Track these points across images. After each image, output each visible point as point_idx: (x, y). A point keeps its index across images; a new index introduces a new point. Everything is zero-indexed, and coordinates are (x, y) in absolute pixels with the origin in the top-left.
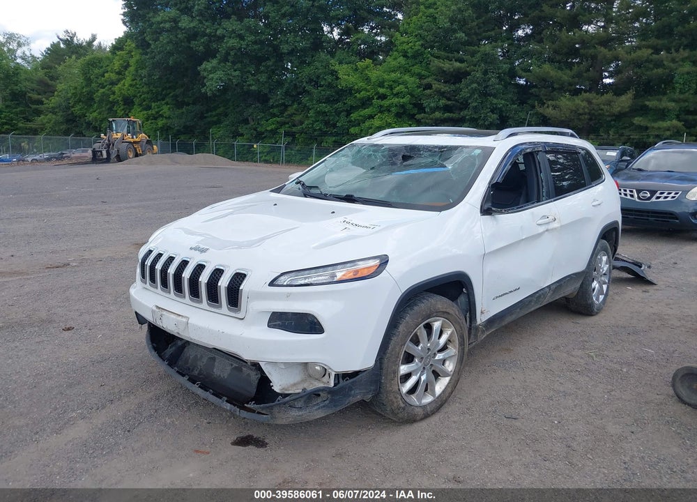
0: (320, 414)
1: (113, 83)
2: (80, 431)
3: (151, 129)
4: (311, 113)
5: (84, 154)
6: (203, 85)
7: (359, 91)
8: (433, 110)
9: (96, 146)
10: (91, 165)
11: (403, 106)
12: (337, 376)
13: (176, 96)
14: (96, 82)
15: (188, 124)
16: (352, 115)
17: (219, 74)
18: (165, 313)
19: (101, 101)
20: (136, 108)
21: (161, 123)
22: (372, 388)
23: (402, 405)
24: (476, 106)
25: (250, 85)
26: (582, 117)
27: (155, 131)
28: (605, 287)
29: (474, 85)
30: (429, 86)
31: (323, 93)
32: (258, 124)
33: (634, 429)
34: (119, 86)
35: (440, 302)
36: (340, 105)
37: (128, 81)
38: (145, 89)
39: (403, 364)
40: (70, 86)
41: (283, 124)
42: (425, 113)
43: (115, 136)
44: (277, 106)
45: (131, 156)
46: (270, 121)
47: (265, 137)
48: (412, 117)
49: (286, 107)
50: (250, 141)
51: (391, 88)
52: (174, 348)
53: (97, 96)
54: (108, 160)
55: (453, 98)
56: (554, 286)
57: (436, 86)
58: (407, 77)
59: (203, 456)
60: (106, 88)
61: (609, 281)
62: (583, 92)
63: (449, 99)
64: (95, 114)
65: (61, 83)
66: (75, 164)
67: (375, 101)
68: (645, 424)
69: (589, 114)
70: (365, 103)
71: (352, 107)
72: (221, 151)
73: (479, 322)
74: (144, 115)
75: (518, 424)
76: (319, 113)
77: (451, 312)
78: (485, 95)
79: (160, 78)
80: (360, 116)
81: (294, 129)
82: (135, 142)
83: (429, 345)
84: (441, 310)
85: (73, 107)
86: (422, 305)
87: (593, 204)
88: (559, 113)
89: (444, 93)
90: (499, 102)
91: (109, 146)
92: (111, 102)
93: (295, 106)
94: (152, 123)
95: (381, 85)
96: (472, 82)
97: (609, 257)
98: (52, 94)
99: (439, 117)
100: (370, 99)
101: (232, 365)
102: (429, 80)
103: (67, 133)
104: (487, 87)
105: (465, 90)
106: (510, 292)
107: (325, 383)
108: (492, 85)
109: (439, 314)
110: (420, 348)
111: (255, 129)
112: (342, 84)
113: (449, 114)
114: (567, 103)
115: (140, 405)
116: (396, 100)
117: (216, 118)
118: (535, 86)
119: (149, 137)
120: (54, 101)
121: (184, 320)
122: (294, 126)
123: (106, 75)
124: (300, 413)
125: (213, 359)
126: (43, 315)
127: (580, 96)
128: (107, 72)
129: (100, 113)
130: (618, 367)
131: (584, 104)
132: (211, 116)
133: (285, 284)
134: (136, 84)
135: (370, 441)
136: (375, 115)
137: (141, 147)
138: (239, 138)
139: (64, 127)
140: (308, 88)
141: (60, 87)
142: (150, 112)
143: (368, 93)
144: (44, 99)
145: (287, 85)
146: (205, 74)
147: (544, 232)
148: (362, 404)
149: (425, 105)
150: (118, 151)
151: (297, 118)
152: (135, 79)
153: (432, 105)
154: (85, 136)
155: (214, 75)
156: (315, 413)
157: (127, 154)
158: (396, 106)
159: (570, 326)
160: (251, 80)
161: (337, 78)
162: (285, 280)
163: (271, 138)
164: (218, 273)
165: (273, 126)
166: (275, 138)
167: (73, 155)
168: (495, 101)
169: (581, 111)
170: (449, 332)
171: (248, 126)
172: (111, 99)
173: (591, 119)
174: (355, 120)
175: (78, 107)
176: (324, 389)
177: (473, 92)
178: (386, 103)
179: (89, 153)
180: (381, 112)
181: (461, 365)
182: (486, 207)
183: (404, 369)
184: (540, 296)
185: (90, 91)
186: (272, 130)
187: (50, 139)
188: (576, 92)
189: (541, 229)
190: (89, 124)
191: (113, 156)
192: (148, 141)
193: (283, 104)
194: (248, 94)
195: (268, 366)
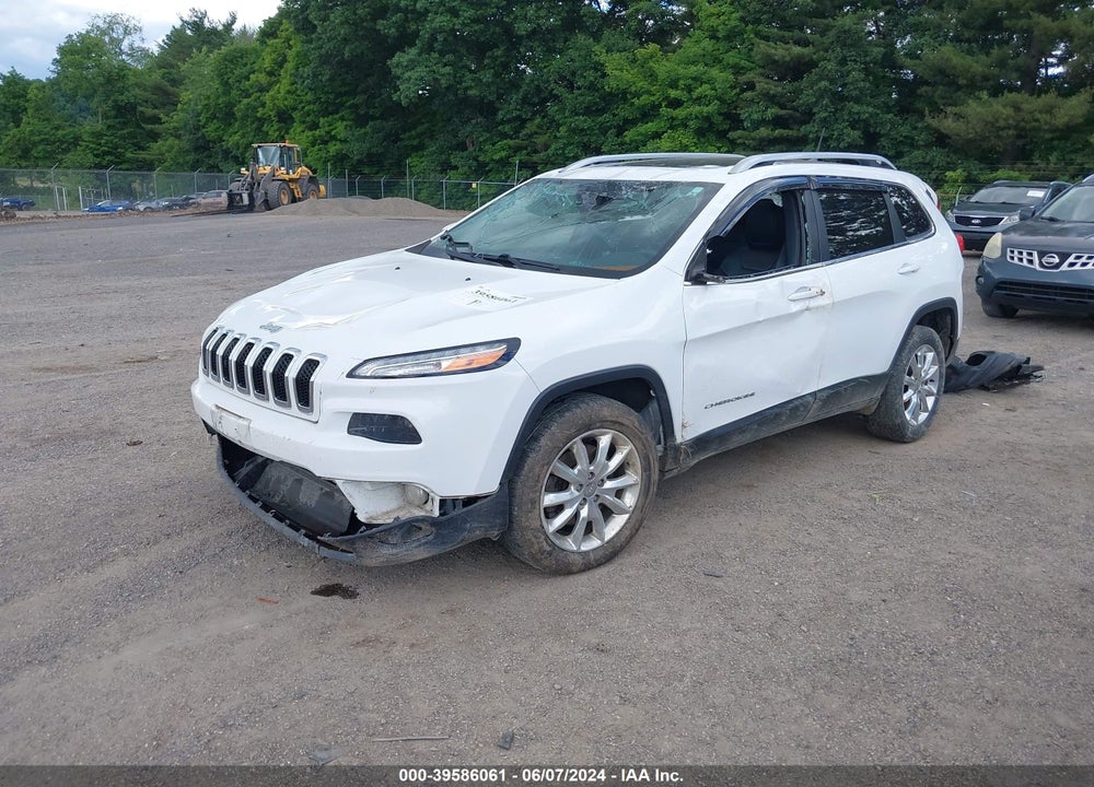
0: (421, 554)
1: (262, 90)
2: (120, 569)
3: (318, 160)
4: (563, 130)
5: (218, 200)
6: (396, 89)
7: (637, 95)
8: (757, 125)
9: (234, 186)
10: (227, 215)
11: (708, 119)
12: (443, 502)
13: (355, 107)
14: (238, 89)
15: (374, 150)
16: (626, 133)
17: (420, 71)
18: (224, 414)
19: (245, 117)
20: (297, 127)
21: (333, 148)
22: (498, 521)
23: (548, 549)
24: (825, 118)
25: (466, 89)
26: (1003, 133)
27: (325, 162)
28: (930, 401)
29: (824, 84)
30: (751, 86)
31: (581, 99)
32: (481, 150)
33: (888, 596)
34: (271, 93)
35: (609, 408)
36: (607, 116)
37: (284, 84)
38: (310, 97)
39: (548, 490)
40: (200, 95)
41: (517, 149)
42: (744, 129)
43: (261, 171)
44: (509, 121)
45: (285, 202)
46: (497, 146)
47: (490, 171)
48: (722, 135)
49: (523, 122)
50: (468, 178)
51: (689, 89)
52: (251, 466)
53: (239, 110)
54: (251, 208)
55: (789, 106)
56: (825, 394)
57: (762, 85)
58: (715, 72)
59: (268, 606)
60: (253, 97)
61: (938, 391)
62: (1006, 91)
63: (782, 107)
64: (237, 137)
65: (187, 90)
66: (203, 214)
67: (663, 110)
68: (909, 590)
69: (1016, 128)
70: (648, 113)
71: (626, 121)
72: (424, 194)
73: (679, 440)
74: (308, 137)
75: (719, 583)
76: (573, 131)
77: (627, 422)
78: (840, 98)
79: (331, 80)
80: (641, 134)
81: (535, 158)
82: (291, 180)
83: (592, 468)
84: (609, 419)
85: (204, 127)
86: (578, 411)
87: (901, 271)
88: (964, 128)
89: (774, 96)
90: (865, 111)
91: (252, 186)
92: (259, 119)
93: (538, 120)
94: (320, 150)
95: (674, 85)
96: (821, 79)
97: (938, 354)
98: (172, 107)
99: (765, 135)
100: (655, 107)
101: (322, 489)
102: (749, 76)
103: (194, 168)
104: (844, 86)
105: (809, 91)
106: (738, 399)
107: (428, 512)
108: (852, 83)
109: (605, 424)
110: (576, 471)
111: (476, 159)
112: (611, 84)
113: (782, 131)
114: (979, 109)
115: (204, 543)
116: (696, 109)
117: (418, 140)
118: (927, 83)
119: (314, 171)
120: (176, 119)
121: (246, 423)
122: (536, 152)
123: (252, 76)
124: (395, 551)
125: (300, 481)
126: (106, 423)
127: (1000, 99)
128: (253, 72)
129: (243, 136)
130: (909, 515)
131: (1009, 111)
132: (409, 138)
133: (368, 374)
134: (297, 89)
135: (501, 595)
136: (663, 133)
137: (301, 187)
138: (451, 173)
139: (191, 158)
140: (560, 90)
141: (185, 96)
142: (317, 132)
143: (652, 98)
144: (162, 116)
145: (524, 87)
146: (398, 71)
147: (802, 311)
148: (484, 543)
149: (743, 117)
150: (266, 193)
151: (540, 140)
152: (296, 83)
153: (755, 116)
154: (221, 171)
155: (412, 75)
156: (415, 551)
157: (279, 197)
158: (696, 117)
159: (865, 457)
160: (468, 80)
161: (604, 75)
162: (368, 370)
163: (499, 172)
164: (287, 359)
165: (503, 154)
166: (506, 172)
167: (203, 201)
168: (857, 108)
169: (1002, 123)
170: (625, 452)
171: (465, 154)
172: (259, 115)
173: (1019, 137)
174: (631, 141)
175: (212, 126)
176: (423, 519)
177: (822, 94)
178: (680, 113)
179: (224, 197)
180: (671, 128)
181: (646, 498)
182: (695, 272)
183: (550, 499)
184: (797, 408)
185: (230, 103)
186: (501, 159)
187: (173, 177)
188: (996, 91)
189: (795, 308)
190: (227, 153)
191: (258, 202)
192: (311, 177)
193: (518, 118)
194: (465, 102)
195: (346, 485)
